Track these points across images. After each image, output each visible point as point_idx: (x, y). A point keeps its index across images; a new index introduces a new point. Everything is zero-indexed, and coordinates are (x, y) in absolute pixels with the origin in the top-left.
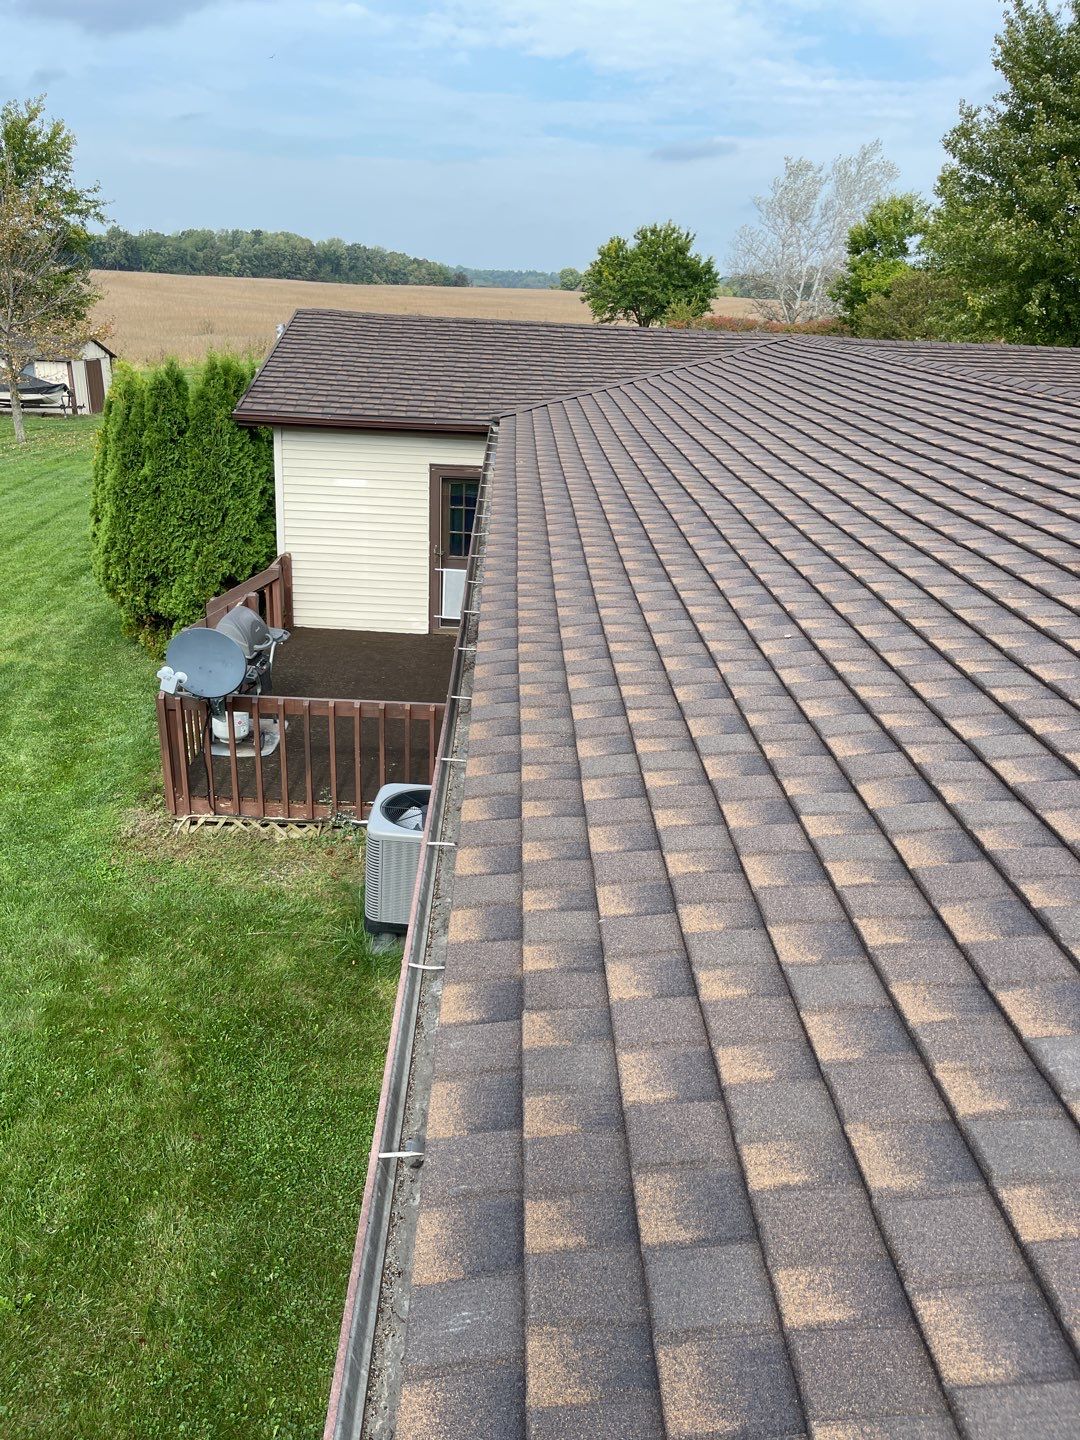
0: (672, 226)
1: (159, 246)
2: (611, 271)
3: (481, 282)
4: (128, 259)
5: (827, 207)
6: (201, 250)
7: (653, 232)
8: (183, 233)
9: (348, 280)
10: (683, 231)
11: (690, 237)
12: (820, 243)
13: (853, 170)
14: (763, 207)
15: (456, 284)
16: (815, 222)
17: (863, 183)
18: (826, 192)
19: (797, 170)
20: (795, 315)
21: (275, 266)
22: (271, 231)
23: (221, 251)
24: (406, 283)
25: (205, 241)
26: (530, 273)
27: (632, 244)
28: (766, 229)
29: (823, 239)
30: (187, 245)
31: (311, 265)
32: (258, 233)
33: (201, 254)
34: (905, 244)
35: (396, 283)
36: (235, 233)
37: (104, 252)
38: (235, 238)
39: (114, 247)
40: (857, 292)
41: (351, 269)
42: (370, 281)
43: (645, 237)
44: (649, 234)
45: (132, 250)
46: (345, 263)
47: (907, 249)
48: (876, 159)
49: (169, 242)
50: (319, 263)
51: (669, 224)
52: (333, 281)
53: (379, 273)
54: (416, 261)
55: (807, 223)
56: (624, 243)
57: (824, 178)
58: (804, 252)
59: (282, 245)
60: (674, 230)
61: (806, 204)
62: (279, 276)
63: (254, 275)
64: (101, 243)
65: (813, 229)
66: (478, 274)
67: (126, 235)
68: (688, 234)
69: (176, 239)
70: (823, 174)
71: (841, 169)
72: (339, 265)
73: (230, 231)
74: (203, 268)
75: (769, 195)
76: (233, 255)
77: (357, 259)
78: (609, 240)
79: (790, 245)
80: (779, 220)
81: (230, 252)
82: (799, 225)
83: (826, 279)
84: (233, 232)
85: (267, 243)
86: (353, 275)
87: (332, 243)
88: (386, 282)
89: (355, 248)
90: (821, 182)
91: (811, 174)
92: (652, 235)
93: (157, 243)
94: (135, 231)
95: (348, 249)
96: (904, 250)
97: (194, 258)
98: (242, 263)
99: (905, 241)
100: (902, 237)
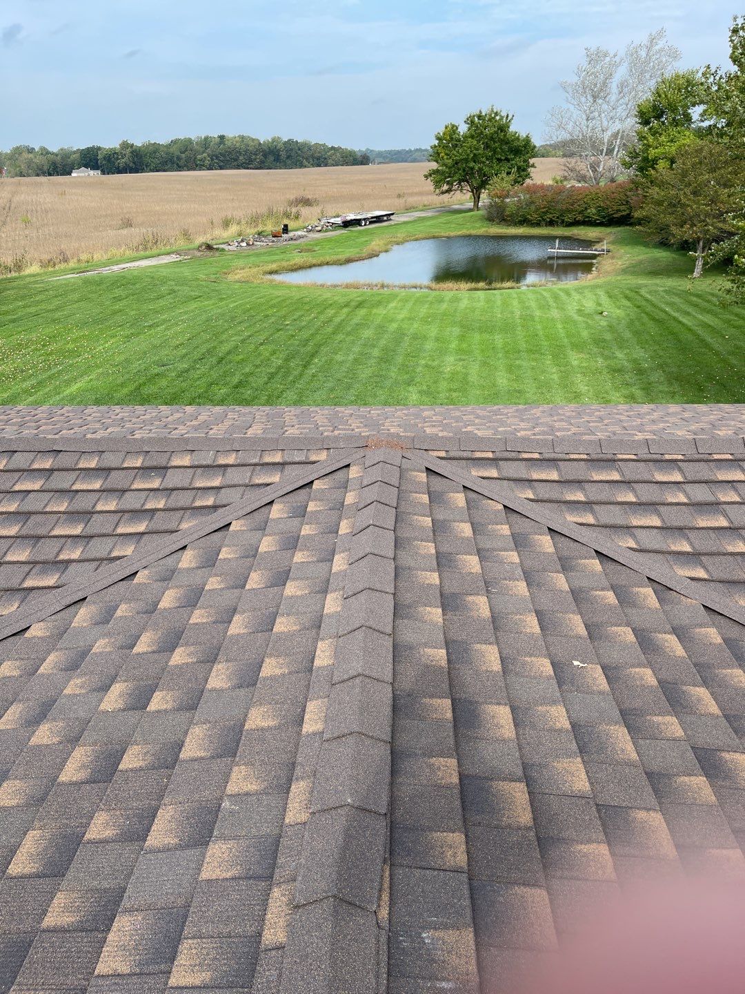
0: (495, 111)
1: (155, 152)
2: (446, 152)
3: (381, 160)
4: (134, 163)
5: (622, 85)
6: (184, 153)
7: (479, 117)
8: (172, 142)
9: (286, 167)
10: (504, 114)
11: (509, 118)
12: (618, 115)
13: (643, 53)
14: (570, 90)
15: (362, 163)
16: (613, 98)
17: (652, 64)
18: (621, 73)
19: (595, 57)
20: (599, 175)
21: (236, 160)
22: (231, 135)
23: (197, 152)
24: (326, 165)
25: (186, 145)
26: (417, 150)
27: (463, 129)
28: (572, 108)
29: (621, 111)
30: (173, 149)
31: (260, 157)
32: (222, 137)
33: (183, 156)
34: (689, 114)
35: (319, 165)
36: (206, 138)
37: (118, 159)
38: (206, 142)
39: (125, 155)
40: (646, 159)
41: (288, 157)
42: (302, 166)
43: (472, 122)
44: (476, 119)
45: (137, 156)
46: (283, 154)
47: (691, 119)
48: (661, 44)
49: (162, 149)
50: (265, 156)
51: (492, 109)
52: (276, 168)
53: (307, 159)
54: (333, 148)
55: (607, 99)
56: (457, 128)
57: (618, 62)
58: (605, 124)
59: (238, 145)
60: (496, 114)
61: (604, 84)
62: (238, 167)
63: (221, 168)
64: (115, 153)
65: (612, 104)
66: (380, 154)
67: (132, 146)
68: (507, 116)
69: (166, 146)
70: (617, 59)
71: (633, 54)
72: (279, 155)
73: (203, 138)
74: (185, 166)
75: (575, 79)
76: (205, 155)
77: (292, 150)
78: (444, 127)
79: (593, 118)
80: (583, 99)
81: (203, 152)
82: (600, 101)
83: (624, 145)
84: (205, 138)
85: (228, 143)
86: (289, 162)
87: (274, 140)
88: (313, 166)
89: (290, 142)
90: (617, 65)
91: (608, 59)
92: (479, 119)
93: (154, 149)
94: (138, 142)
95: (285, 143)
96: (688, 118)
97: (179, 158)
98: (212, 160)
99: (690, 111)
100: (686, 107)
